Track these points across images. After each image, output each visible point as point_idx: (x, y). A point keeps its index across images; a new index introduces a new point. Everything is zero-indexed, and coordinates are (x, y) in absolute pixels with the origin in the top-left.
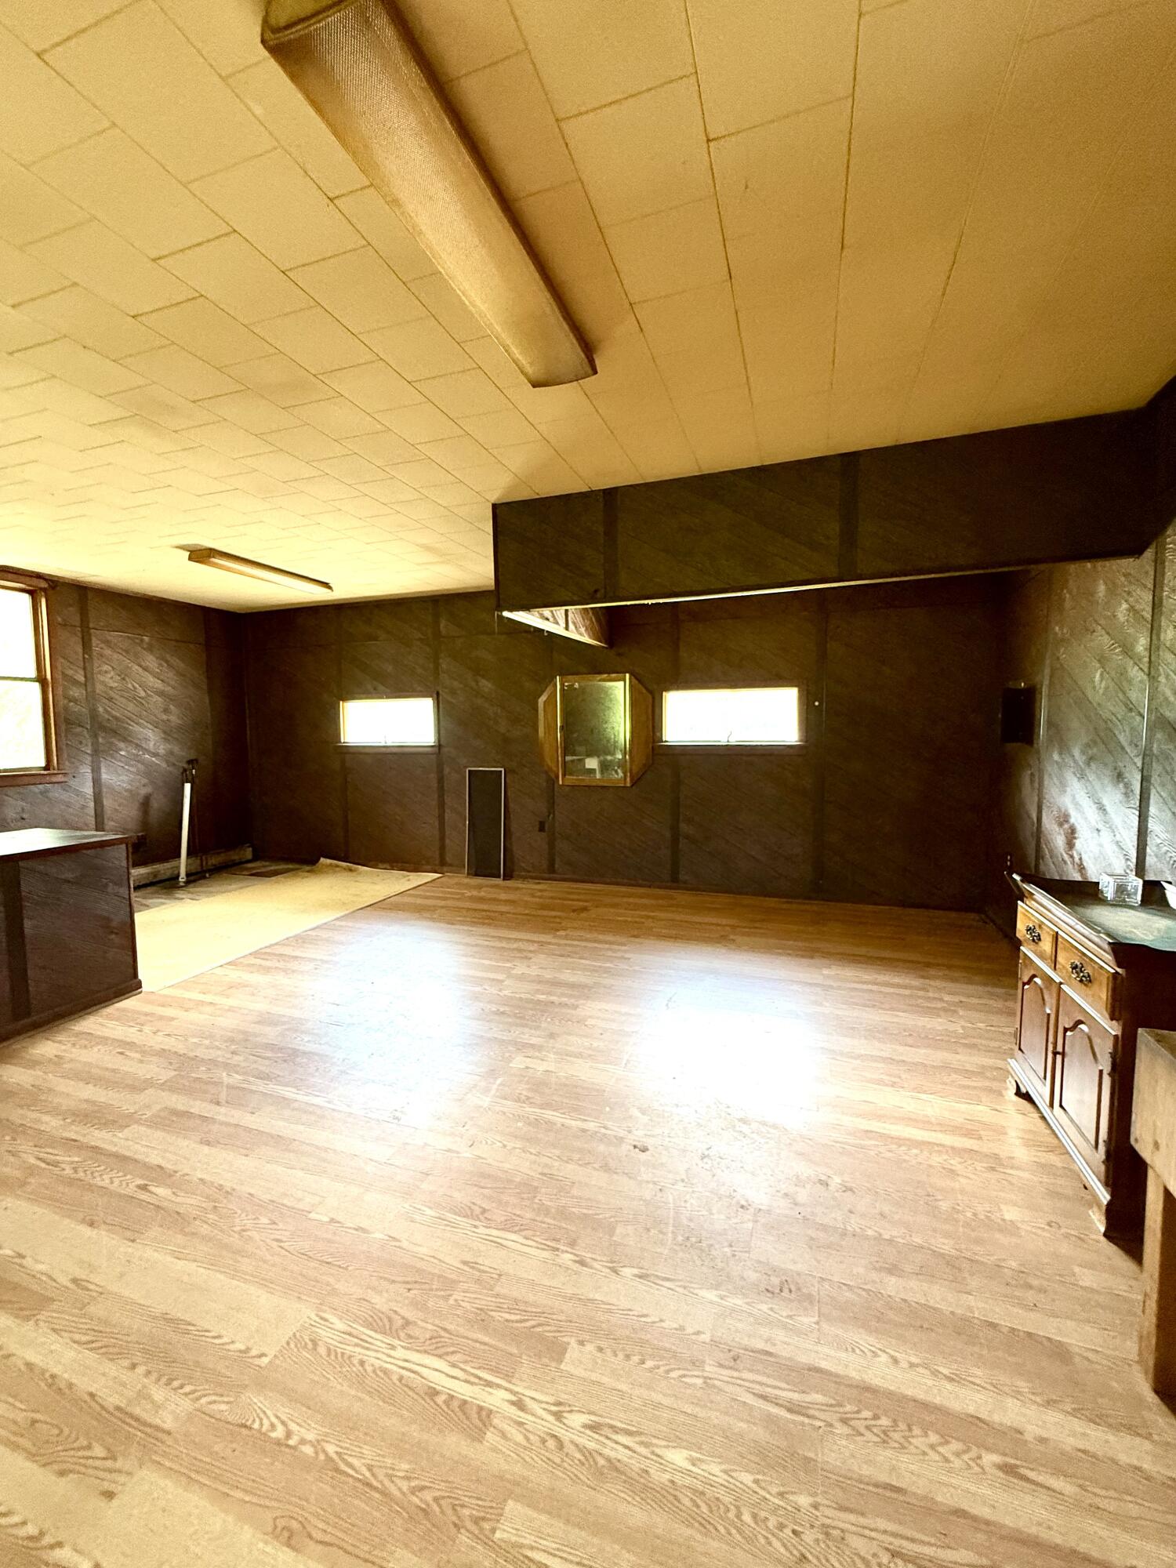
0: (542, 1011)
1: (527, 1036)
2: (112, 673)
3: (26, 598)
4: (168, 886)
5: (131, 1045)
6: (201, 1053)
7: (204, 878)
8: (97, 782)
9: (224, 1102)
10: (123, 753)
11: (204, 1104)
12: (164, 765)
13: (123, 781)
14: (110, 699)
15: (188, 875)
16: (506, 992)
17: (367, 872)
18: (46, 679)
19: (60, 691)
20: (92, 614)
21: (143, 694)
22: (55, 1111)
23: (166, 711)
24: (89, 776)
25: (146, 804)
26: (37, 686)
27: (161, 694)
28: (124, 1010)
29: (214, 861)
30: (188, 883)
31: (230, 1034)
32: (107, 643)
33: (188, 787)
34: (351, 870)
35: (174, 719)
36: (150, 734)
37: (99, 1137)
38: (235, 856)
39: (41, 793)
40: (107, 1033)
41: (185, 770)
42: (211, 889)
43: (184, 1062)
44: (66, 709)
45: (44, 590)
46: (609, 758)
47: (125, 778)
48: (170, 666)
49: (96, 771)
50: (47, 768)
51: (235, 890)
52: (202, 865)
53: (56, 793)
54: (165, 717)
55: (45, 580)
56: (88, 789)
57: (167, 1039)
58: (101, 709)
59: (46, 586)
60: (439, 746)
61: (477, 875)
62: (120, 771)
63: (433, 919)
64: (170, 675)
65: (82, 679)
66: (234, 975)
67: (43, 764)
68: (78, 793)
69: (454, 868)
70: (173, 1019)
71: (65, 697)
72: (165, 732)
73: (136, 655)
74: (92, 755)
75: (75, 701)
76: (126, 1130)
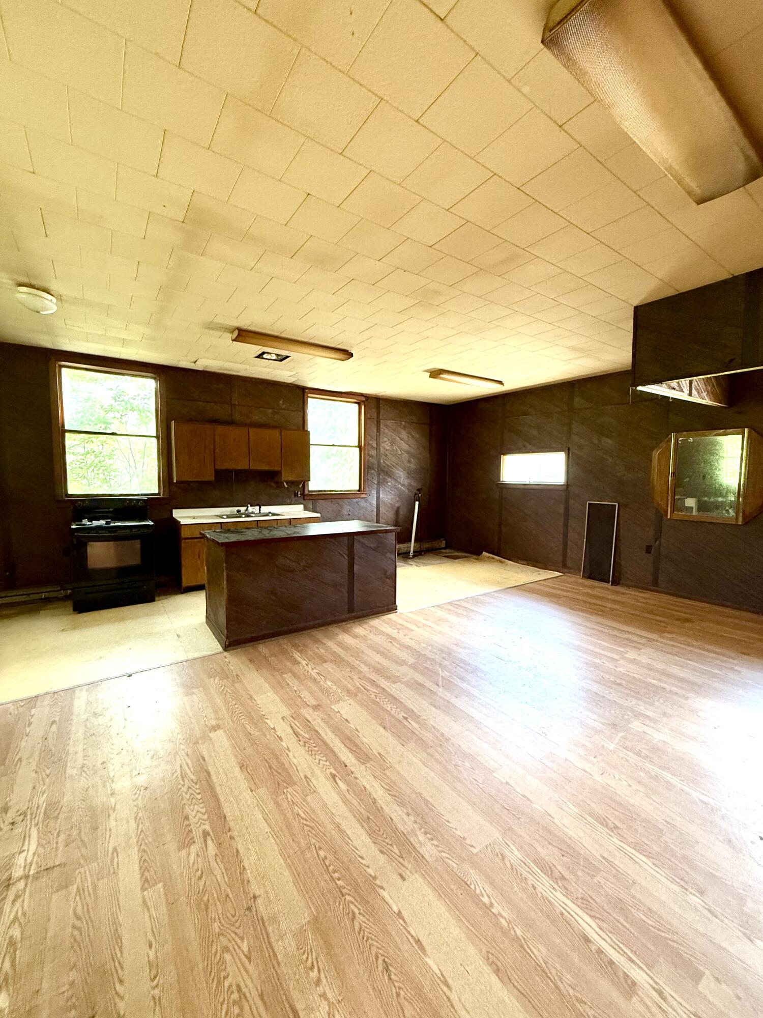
0: (653, 692)
1: (642, 708)
2: (388, 442)
3: (357, 405)
4: (405, 556)
5: (394, 639)
6: (427, 653)
7: (421, 555)
8: (378, 498)
9: (441, 686)
10: (389, 484)
11: (431, 684)
12: (407, 491)
13: (389, 499)
14: (386, 455)
15: (414, 552)
16: (621, 669)
17: (511, 564)
18: (361, 446)
19: (366, 452)
20: (382, 412)
21: (400, 453)
22: (366, 664)
23: (409, 462)
24: (375, 495)
25: (397, 512)
26: (358, 449)
27: (407, 452)
28: (390, 619)
29: (426, 545)
30: (414, 556)
31: (441, 647)
32: (386, 426)
33: (417, 503)
34: (501, 562)
35: (413, 466)
36: (401, 474)
37: (384, 683)
38: (435, 544)
39: (357, 503)
40: (384, 630)
41: (416, 494)
42: (425, 561)
43: (419, 655)
44: (368, 461)
45: (363, 401)
46: (720, 499)
47: (389, 497)
48: (413, 437)
49: (378, 493)
50: (359, 491)
51: (437, 564)
52: (420, 547)
53: (362, 503)
54: (408, 465)
55: (365, 397)
56: (374, 503)
57: (411, 641)
58: (382, 461)
59: (364, 399)
60: (568, 485)
61: (590, 577)
62: (388, 493)
63: (560, 604)
64: (412, 442)
65: (375, 445)
66: (441, 613)
67: (358, 489)
68: (371, 504)
69: (572, 571)
70: (412, 631)
71: (368, 455)
72: (408, 473)
73: (399, 433)
74: (377, 485)
75: (372, 456)
76: (396, 684)
